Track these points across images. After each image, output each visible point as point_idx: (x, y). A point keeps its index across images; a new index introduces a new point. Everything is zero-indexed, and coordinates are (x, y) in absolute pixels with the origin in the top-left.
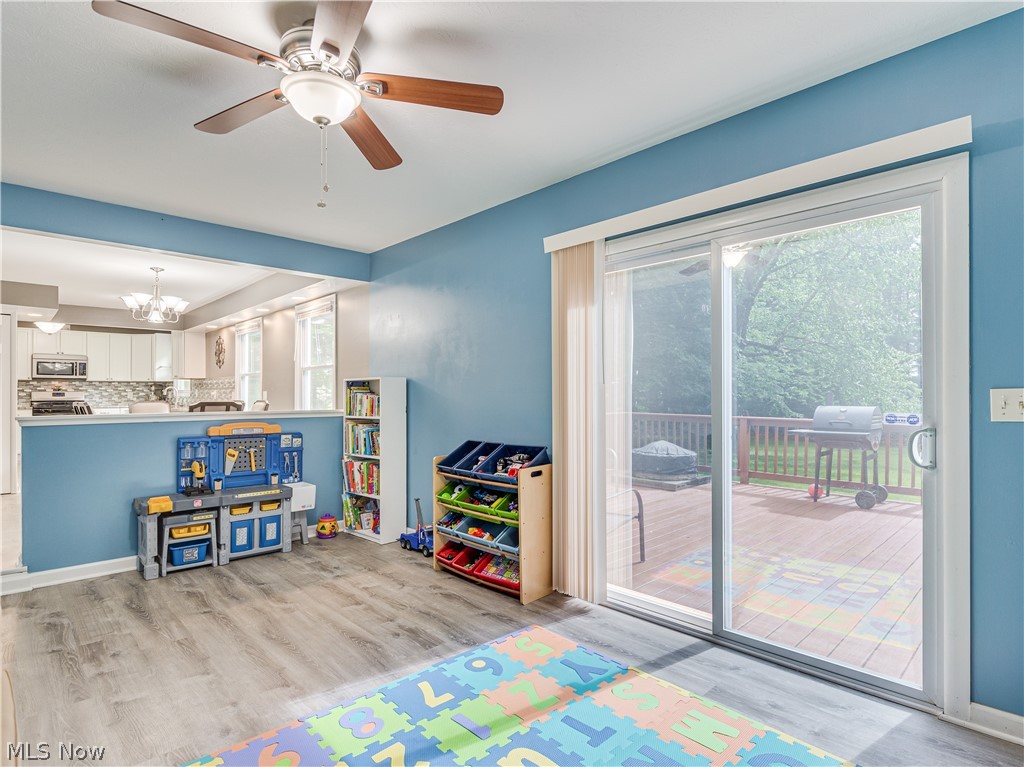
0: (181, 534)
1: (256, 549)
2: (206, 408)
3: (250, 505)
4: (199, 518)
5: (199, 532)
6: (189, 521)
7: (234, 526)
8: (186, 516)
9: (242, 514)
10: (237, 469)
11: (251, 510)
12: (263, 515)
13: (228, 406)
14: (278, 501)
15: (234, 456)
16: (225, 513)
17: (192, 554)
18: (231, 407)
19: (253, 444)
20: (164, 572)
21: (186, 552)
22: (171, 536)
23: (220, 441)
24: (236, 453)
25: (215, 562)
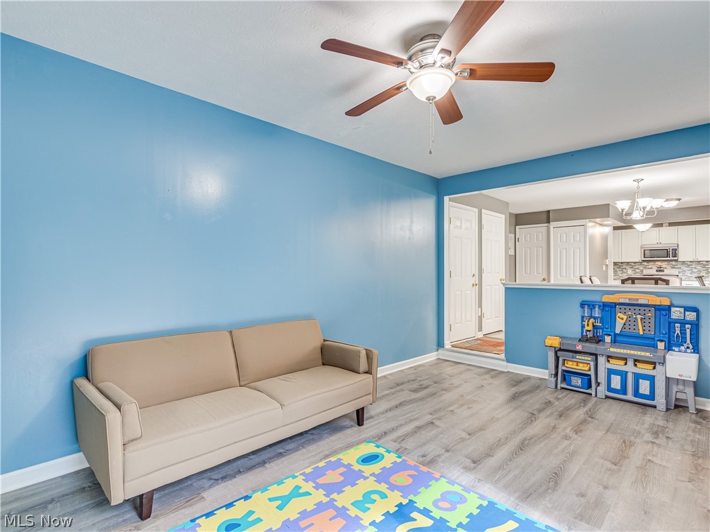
0: (570, 365)
1: (630, 396)
2: (636, 281)
3: (625, 359)
4: (580, 357)
5: (582, 368)
6: (573, 357)
7: (610, 372)
8: (571, 354)
9: (617, 365)
10: (627, 330)
11: (626, 364)
12: (637, 370)
13: (656, 281)
14: (654, 363)
15: (622, 319)
16: (602, 360)
17: (577, 381)
18: (659, 282)
19: (642, 312)
20: (559, 386)
21: (573, 378)
22: (564, 364)
23: (613, 306)
24: (625, 317)
25: (593, 394)
